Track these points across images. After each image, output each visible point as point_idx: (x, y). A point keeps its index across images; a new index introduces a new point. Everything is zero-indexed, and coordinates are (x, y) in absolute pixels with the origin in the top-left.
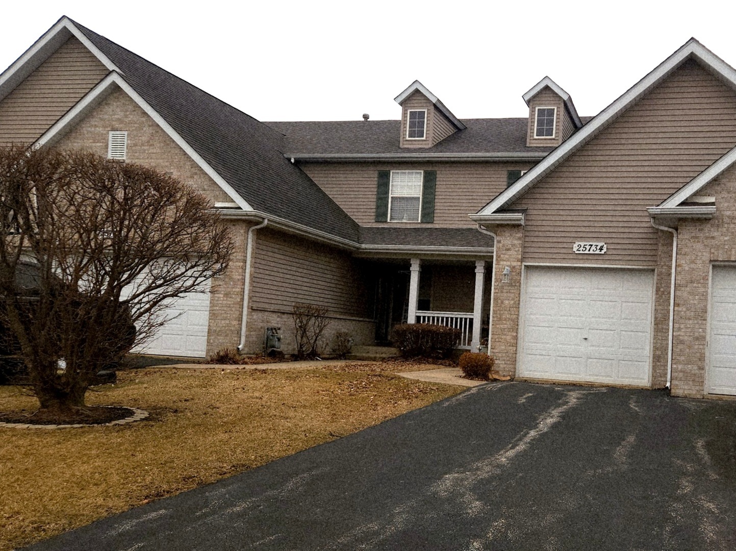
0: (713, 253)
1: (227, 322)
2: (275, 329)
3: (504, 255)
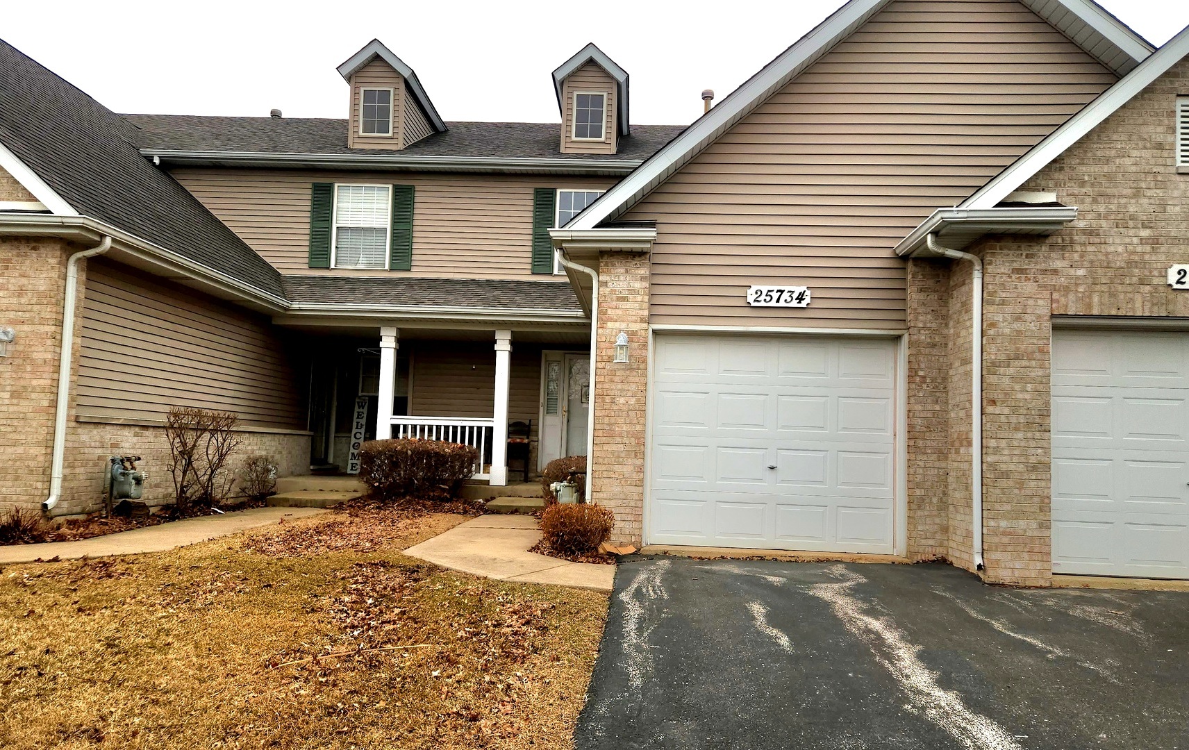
0: (1058, 301)
1: (20, 450)
2: (129, 459)
3: (613, 311)
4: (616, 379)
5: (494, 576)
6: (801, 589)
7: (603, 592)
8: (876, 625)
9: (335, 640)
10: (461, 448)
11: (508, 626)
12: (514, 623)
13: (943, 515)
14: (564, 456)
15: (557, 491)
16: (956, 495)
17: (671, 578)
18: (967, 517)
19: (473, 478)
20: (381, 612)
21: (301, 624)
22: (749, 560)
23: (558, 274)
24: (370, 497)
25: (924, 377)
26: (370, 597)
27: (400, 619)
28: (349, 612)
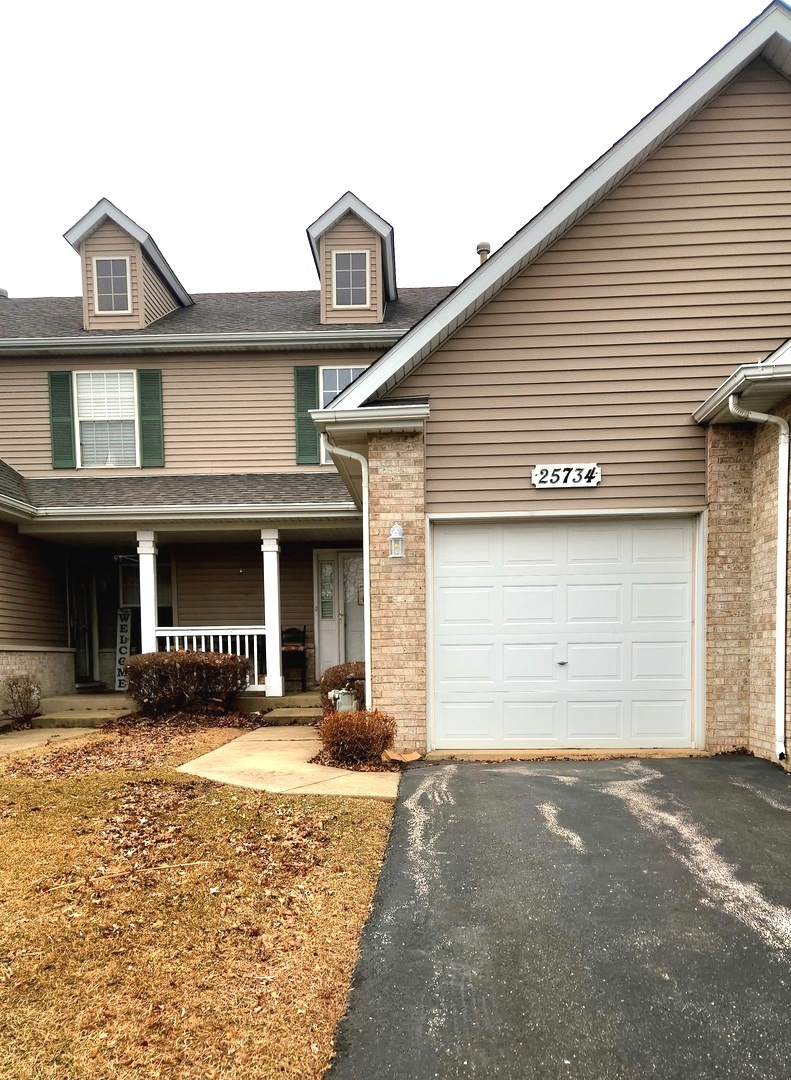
3: (386, 500)
4: (393, 576)
5: (272, 789)
6: (593, 787)
7: (386, 801)
8: (673, 820)
9: (109, 862)
10: (232, 658)
11: (288, 840)
12: (294, 836)
13: (744, 703)
14: (342, 662)
15: (335, 700)
16: (759, 683)
17: (457, 783)
18: (769, 705)
19: (248, 689)
20: (155, 831)
21: (72, 847)
22: (540, 760)
23: (326, 465)
24: (140, 714)
25: (725, 557)
26: (143, 816)
27: (175, 837)
28: (122, 832)
